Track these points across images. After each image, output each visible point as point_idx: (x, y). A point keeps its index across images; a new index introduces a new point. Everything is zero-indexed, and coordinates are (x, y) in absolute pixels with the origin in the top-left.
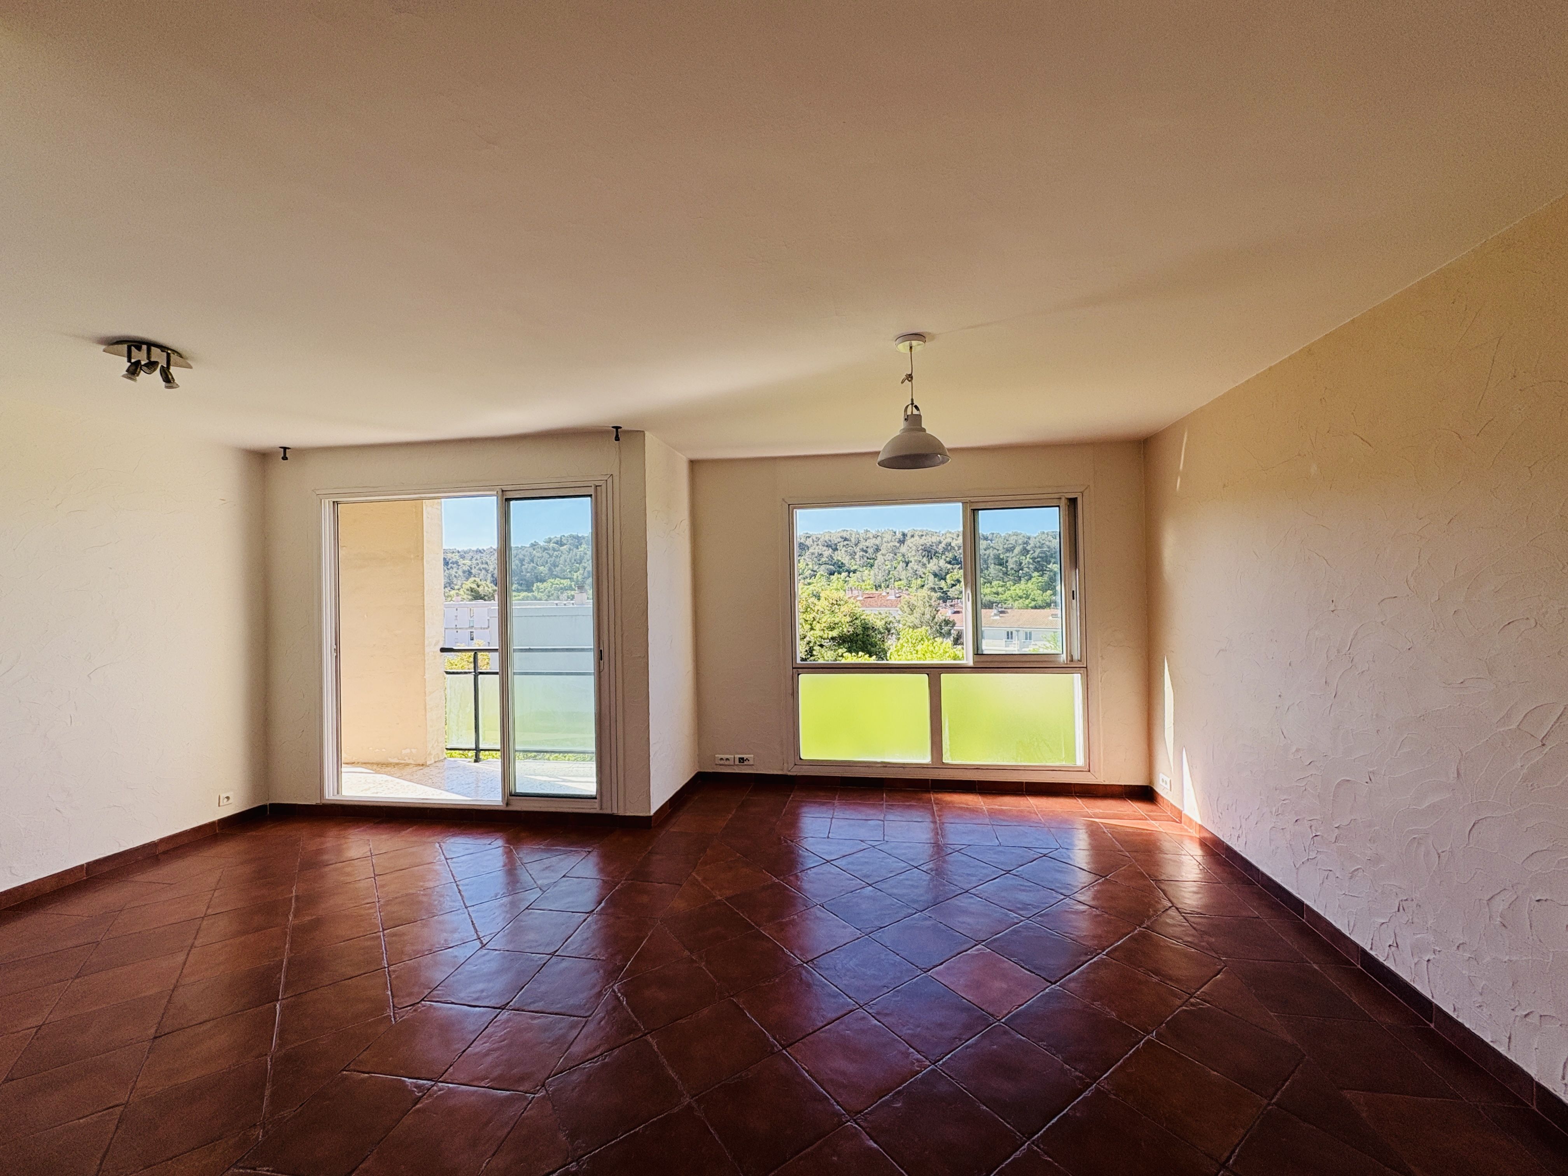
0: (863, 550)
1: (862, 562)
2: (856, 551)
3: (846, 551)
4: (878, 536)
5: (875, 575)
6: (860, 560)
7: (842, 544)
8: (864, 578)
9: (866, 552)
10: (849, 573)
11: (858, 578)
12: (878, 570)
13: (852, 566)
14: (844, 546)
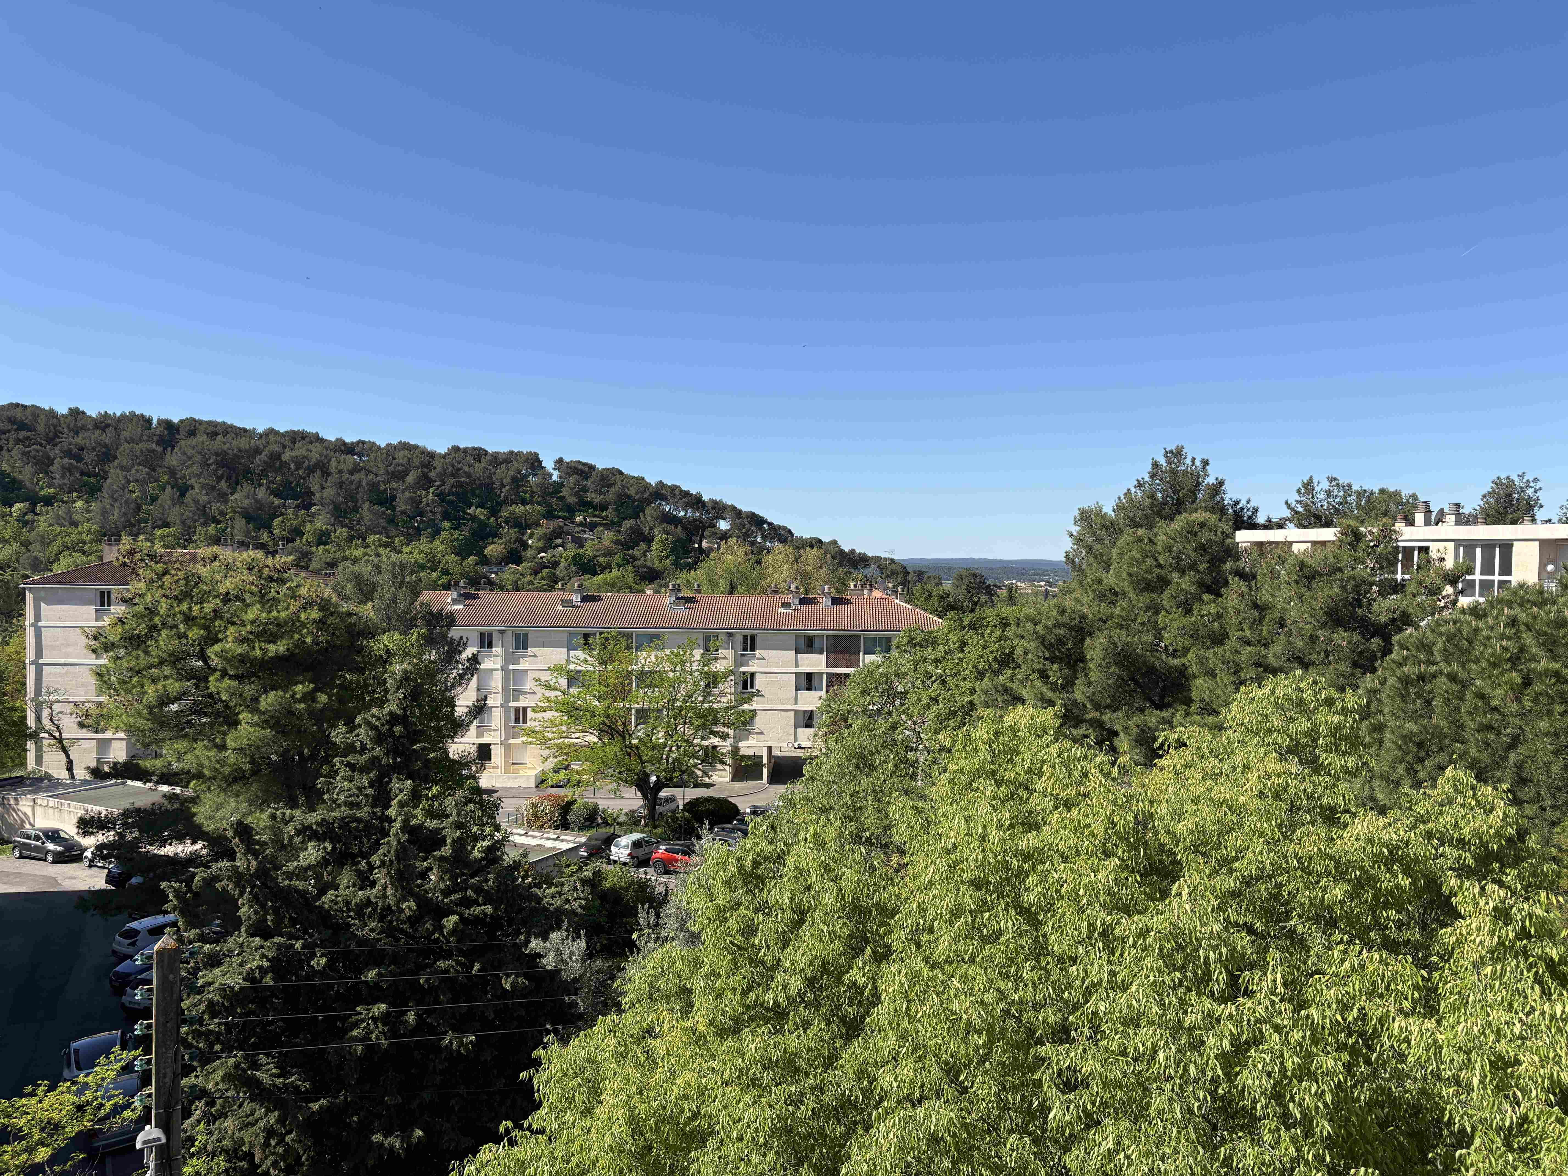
0: (68, 453)
1: (66, 481)
2: (52, 454)
3: (23, 454)
4: (108, 426)
5: (104, 513)
6: (63, 477)
7: (13, 436)
8: (76, 517)
9: (79, 459)
10: (34, 505)
11: (58, 517)
12: (109, 501)
13: (42, 488)
14: (18, 441)
